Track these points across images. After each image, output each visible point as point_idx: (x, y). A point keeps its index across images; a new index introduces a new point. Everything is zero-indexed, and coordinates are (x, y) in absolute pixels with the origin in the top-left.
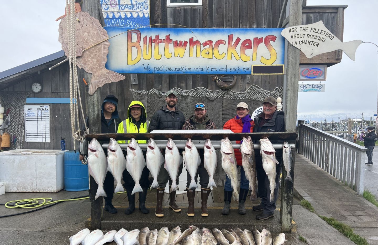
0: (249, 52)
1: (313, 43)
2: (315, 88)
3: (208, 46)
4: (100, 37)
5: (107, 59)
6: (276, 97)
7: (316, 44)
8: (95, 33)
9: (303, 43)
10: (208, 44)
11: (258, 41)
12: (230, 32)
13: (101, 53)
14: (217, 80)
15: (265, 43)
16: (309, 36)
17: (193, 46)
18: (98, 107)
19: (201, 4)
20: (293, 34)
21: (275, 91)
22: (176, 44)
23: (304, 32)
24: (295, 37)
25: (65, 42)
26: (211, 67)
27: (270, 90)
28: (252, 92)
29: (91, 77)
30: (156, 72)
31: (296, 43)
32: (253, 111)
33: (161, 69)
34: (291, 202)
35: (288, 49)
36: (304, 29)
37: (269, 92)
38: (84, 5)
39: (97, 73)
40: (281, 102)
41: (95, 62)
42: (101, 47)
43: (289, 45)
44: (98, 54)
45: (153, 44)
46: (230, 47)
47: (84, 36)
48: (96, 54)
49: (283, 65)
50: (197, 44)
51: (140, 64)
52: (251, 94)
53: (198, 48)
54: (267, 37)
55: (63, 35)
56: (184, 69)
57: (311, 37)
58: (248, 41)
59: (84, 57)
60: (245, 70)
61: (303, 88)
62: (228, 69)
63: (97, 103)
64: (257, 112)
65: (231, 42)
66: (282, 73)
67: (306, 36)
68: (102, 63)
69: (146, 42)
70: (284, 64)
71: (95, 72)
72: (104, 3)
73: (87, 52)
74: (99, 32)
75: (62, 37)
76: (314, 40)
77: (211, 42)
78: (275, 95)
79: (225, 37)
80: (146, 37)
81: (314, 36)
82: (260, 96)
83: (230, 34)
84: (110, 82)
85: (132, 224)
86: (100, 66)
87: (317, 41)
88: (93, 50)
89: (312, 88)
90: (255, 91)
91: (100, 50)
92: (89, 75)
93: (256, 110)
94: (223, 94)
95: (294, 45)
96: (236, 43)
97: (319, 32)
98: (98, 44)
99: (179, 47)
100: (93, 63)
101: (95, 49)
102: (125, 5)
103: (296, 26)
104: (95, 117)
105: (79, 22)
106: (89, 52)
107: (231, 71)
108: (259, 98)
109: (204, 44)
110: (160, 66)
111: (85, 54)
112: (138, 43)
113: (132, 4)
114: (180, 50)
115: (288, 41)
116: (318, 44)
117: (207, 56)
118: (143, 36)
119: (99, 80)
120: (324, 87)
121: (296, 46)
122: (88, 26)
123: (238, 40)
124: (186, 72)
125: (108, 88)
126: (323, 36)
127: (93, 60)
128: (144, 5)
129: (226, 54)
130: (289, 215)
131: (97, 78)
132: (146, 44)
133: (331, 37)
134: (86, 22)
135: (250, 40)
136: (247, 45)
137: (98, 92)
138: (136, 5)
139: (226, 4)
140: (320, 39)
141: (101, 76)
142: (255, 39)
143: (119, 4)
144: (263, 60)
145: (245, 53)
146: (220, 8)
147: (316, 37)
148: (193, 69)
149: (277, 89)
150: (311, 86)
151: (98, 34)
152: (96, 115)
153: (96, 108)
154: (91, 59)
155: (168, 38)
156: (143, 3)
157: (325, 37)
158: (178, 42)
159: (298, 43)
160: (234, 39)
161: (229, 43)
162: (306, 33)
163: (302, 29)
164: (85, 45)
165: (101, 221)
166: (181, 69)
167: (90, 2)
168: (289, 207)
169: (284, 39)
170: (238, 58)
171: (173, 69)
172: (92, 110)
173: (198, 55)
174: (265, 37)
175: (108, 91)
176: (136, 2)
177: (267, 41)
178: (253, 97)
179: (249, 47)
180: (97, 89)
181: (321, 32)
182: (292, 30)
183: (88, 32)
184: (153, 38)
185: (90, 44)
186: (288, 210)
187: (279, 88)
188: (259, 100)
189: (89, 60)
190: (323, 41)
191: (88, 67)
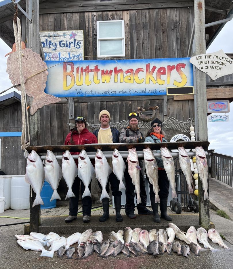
0: (163, 77)
1: (216, 67)
2: (222, 119)
3: (129, 73)
4: (41, 68)
5: (46, 85)
6: (189, 126)
7: (219, 68)
8: (37, 65)
9: (208, 68)
10: (129, 72)
11: (171, 68)
12: (147, 61)
13: (41, 80)
14: (139, 114)
15: (177, 69)
16: (212, 62)
17: (117, 73)
18: (38, 125)
19: (124, 55)
20: (200, 61)
21: (188, 121)
22: (103, 72)
23: (208, 59)
24: (201, 63)
25: (12, 73)
26: (133, 90)
27: (183, 121)
28: (169, 123)
29: (32, 101)
30: (87, 95)
31: (202, 68)
32: (171, 139)
33: (91, 93)
34: (208, 203)
35: (196, 73)
36: (208, 56)
37: (183, 122)
38: (28, 44)
39: (38, 97)
40: (194, 130)
41: (36, 88)
42: (41, 76)
43: (197, 69)
44: (38, 81)
45: (84, 73)
46: (148, 74)
47: (27, 67)
48: (37, 82)
49: (193, 87)
50: (120, 72)
51: (73, 89)
52: (168, 124)
53: (122, 75)
54: (178, 65)
55: (11, 67)
56: (110, 92)
57: (214, 63)
58: (162, 68)
59: (27, 84)
60: (161, 91)
61: (212, 119)
62: (147, 91)
63: (37, 122)
64: (174, 139)
65: (148, 70)
66: (192, 93)
67: (210, 62)
68: (42, 88)
69: (78, 72)
70: (193, 85)
71: (36, 96)
72: (48, 57)
73: (30, 80)
74: (40, 63)
75: (9, 69)
76: (217, 65)
77: (132, 70)
78: (188, 125)
79: (143, 66)
80: (78, 68)
81: (217, 62)
82: (176, 126)
83: (147, 63)
84: (48, 104)
85: (66, 228)
86: (40, 91)
87: (220, 66)
88: (34, 78)
89: (218, 119)
90: (171, 122)
91: (40, 78)
92: (30, 99)
93: (173, 137)
94: (145, 125)
95: (200, 69)
96: (152, 70)
97: (221, 58)
98: (39, 73)
99: (106, 75)
100: (34, 89)
101: (36, 78)
102: (64, 58)
103: (202, 55)
104: (35, 133)
105: (23, 56)
106: (31, 80)
107: (149, 92)
108: (175, 128)
109: (126, 72)
110: (90, 91)
111: (28, 81)
112: (72, 73)
113: (70, 57)
114: (107, 77)
115: (196, 67)
116: (220, 68)
117: (129, 81)
118: (76, 67)
119: (39, 102)
120: (229, 117)
121: (202, 70)
122: (31, 59)
123: (154, 68)
124: (112, 95)
125: (50, 123)
126: (224, 62)
127: (35, 86)
128: (79, 57)
129: (145, 79)
130: (207, 217)
131: (38, 101)
132: (78, 73)
133: (230, 62)
134: (29, 56)
135: (164, 68)
136: (162, 71)
137: (38, 112)
138: (73, 57)
139: (145, 55)
140: (222, 64)
141: (40, 99)
142: (168, 67)
143: (59, 57)
144: (176, 83)
145: (160, 78)
146: (140, 57)
147: (219, 63)
148: (117, 92)
149: (189, 120)
150: (218, 117)
151: (38, 65)
152: (36, 132)
153: (36, 126)
154: (32, 85)
155: (96, 68)
156: (78, 56)
157: (226, 62)
158: (105, 71)
159: (204, 68)
160: (151, 67)
161: (147, 70)
162: (210, 60)
163: (206, 57)
164: (28, 75)
165: (39, 226)
166: (107, 92)
167: (33, 41)
168: (206, 208)
169: (192, 66)
170: (155, 82)
171: (101, 92)
172: (33, 128)
173: (122, 81)
174: (177, 64)
175: (50, 125)
176: (73, 55)
177: (178, 68)
178: (170, 127)
179: (164, 73)
180: (37, 109)
181: (222, 58)
182: (198, 58)
183: (30, 64)
184: (84, 68)
185: (32, 73)
186: (205, 211)
187: (191, 119)
188: (175, 129)
189: (31, 86)
190: (225, 65)
191: (30, 92)
